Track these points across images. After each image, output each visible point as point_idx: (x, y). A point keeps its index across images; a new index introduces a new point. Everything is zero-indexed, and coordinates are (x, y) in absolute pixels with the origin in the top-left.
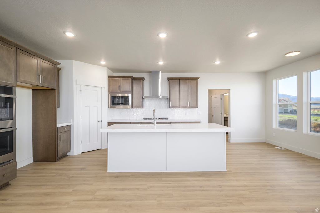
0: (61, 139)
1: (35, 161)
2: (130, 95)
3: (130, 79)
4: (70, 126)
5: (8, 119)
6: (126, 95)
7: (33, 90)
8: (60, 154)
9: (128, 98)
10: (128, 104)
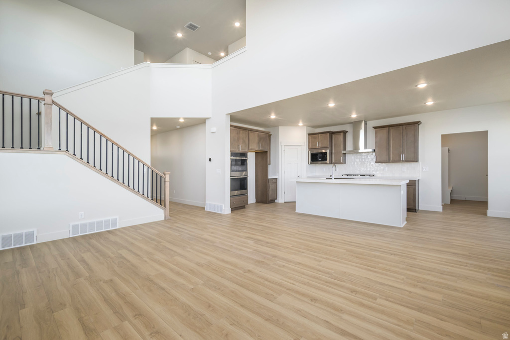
0: (271, 188)
1: (257, 202)
2: (328, 151)
3: (328, 134)
4: (277, 179)
5: (243, 171)
6: (324, 151)
7: (256, 153)
8: (270, 199)
9: (325, 153)
10: (326, 160)
